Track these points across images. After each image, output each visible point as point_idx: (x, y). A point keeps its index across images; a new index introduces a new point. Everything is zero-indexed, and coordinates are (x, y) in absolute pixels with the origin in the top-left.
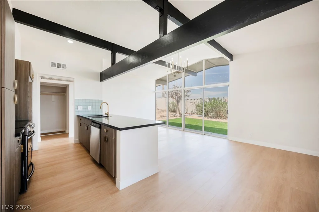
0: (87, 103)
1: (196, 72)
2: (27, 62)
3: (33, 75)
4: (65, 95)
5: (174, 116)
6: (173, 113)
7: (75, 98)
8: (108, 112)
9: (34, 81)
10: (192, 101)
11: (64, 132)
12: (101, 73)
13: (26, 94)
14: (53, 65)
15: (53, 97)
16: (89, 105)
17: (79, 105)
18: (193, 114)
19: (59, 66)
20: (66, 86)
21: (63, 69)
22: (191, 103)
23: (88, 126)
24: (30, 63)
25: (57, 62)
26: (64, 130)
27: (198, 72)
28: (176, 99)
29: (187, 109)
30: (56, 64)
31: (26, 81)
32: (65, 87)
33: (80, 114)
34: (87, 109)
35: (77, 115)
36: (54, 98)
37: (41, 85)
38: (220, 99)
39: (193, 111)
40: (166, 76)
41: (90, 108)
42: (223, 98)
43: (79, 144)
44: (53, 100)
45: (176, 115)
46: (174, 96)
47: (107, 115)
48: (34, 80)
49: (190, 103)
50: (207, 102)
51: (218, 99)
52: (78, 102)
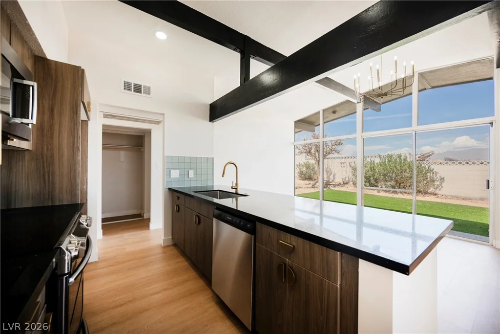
0: (185, 164)
1: (380, 102)
2: (78, 68)
3: (89, 103)
4: (142, 150)
5: (312, 187)
6: (307, 182)
7: (166, 154)
8: (237, 184)
9: (91, 119)
10: (343, 161)
11: (140, 215)
12: (211, 105)
13: (74, 143)
14: (127, 86)
15: (122, 153)
16: (191, 169)
17: (172, 169)
18: (347, 183)
19: (138, 89)
20: (144, 135)
21: (145, 95)
22: (341, 163)
23: (202, 217)
24: (83, 71)
25: (134, 81)
26: (139, 213)
27: (383, 103)
28: (316, 158)
29: (334, 175)
30: (133, 85)
31: (73, 111)
32: (141, 136)
33: (174, 186)
34: (186, 176)
35: (169, 189)
36: (123, 156)
37: (103, 133)
38: (402, 158)
39: (347, 179)
40: (318, 113)
41: (192, 174)
42: (408, 156)
43: (172, 248)
44: (122, 159)
45: (316, 186)
46: (313, 151)
47: (234, 191)
48: (91, 114)
49: (339, 164)
50: (376, 162)
51: (400, 156)
52: (171, 163)
